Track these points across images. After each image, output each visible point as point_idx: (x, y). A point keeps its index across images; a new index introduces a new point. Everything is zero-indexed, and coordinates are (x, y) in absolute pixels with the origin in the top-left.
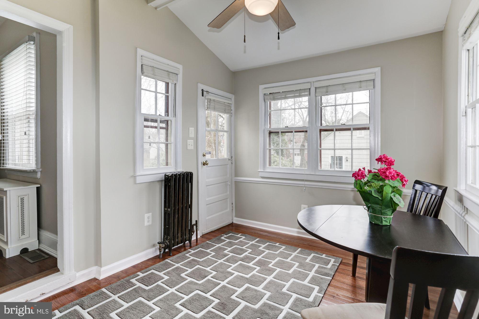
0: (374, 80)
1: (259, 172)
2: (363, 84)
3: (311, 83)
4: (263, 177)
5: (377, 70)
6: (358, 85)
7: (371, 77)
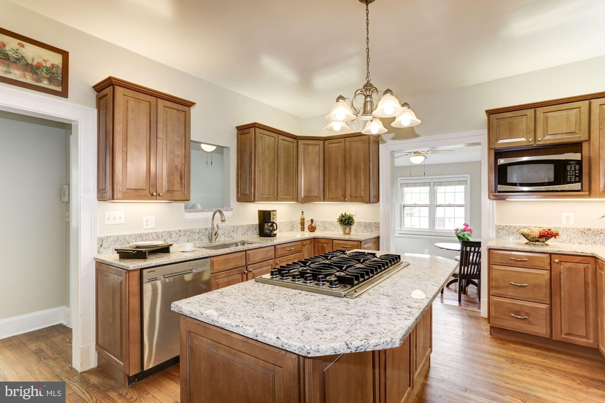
0: (466, 181)
1: (398, 230)
2: (461, 182)
3: (431, 179)
4: (400, 234)
5: (469, 176)
6: (458, 183)
7: (465, 179)
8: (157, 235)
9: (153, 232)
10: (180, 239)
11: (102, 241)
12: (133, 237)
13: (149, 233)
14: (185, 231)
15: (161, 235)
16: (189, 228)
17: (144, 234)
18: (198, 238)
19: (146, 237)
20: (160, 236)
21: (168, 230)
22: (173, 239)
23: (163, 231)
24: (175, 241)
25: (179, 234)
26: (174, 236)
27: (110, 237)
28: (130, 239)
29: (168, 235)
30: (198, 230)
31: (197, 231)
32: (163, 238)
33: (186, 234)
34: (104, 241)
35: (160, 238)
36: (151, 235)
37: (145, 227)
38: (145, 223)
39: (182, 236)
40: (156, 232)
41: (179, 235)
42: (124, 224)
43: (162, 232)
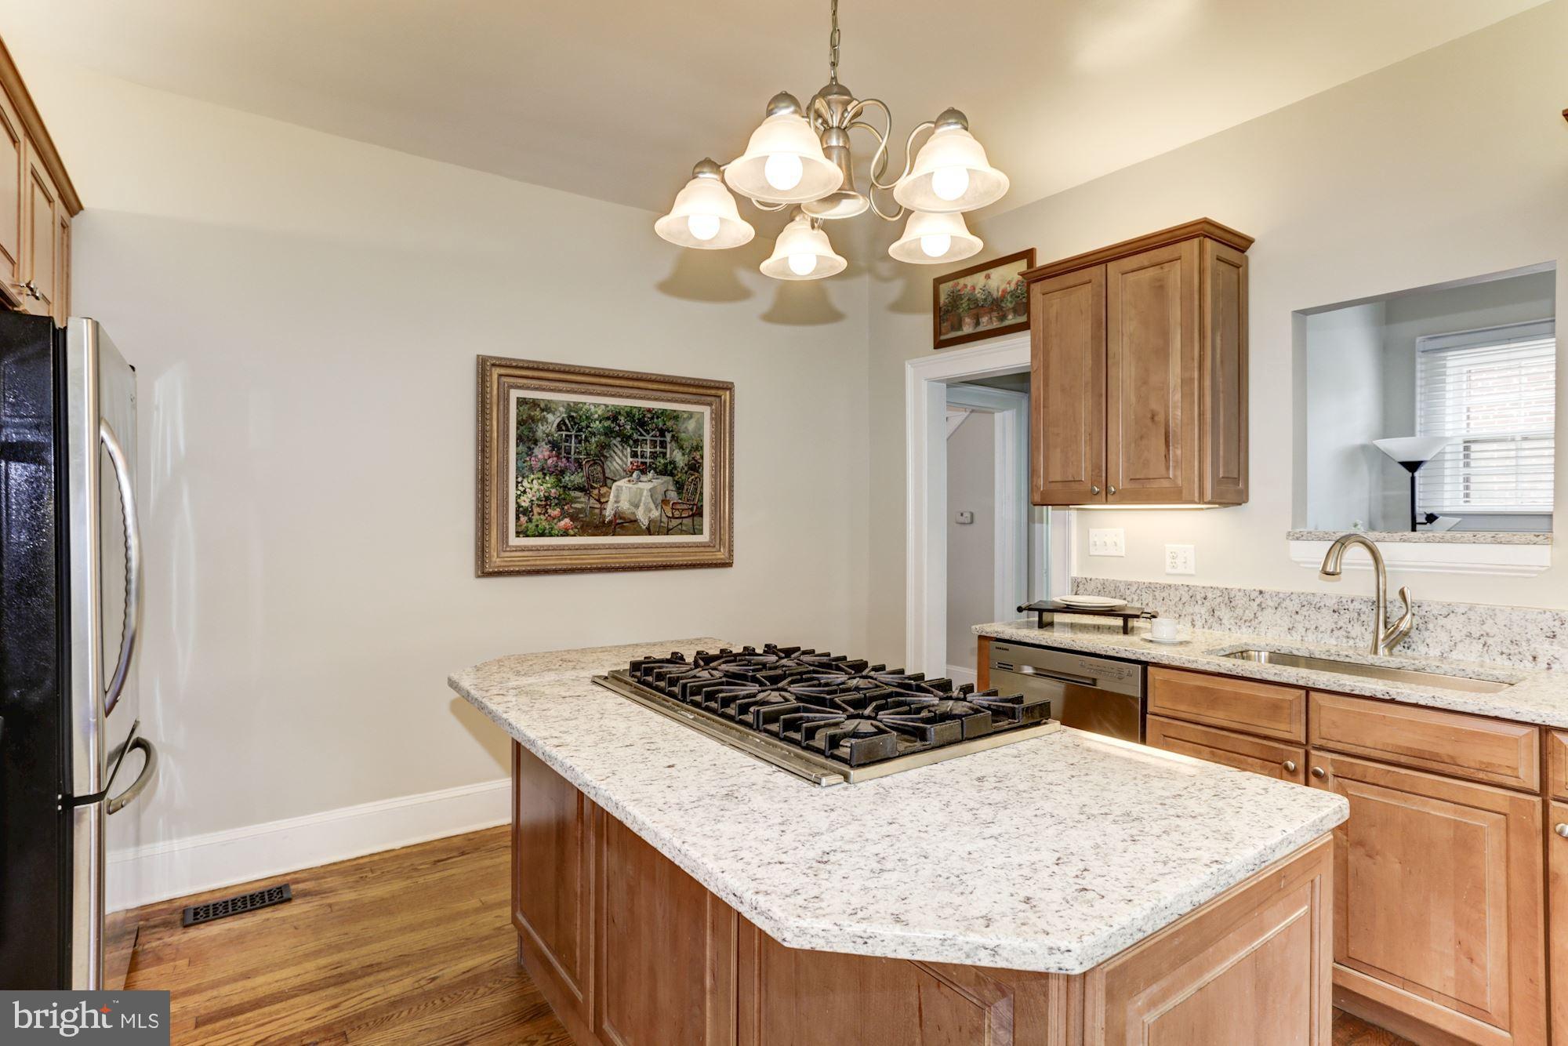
8: (1191, 594)
9: (1180, 583)
10: (1260, 618)
11: (1078, 586)
12: (1133, 589)
13: (1170, 586)
14: (1281, 595)
15: (1203, 595)
16: (1297, 589)
17: (1158, 586)
18: (1334, 626)
19: (1164, 594)
20: (1198, 597)
21: (1222, 586)
22: (1239, 612)
23: (1208, 584)
24: (1244, 618)
25: (1258, 601)
26: (1240, 606)
27: (1091, 580)
28: (1128, 592)
29: (1221, 599)
30: (1334, 601)
31: (1331, 603)
32: (1207, 603)
33: (1283, 605)
34: (1081, 586)
35: (1200, 602)
36: (1176, 589)
37: (1169, 570)
38: (1168, 560)
39: (1270, 611)
40: (1188, 586)
41: (1259, 605)
42: (1122, 557)
43: (1204, 587)
